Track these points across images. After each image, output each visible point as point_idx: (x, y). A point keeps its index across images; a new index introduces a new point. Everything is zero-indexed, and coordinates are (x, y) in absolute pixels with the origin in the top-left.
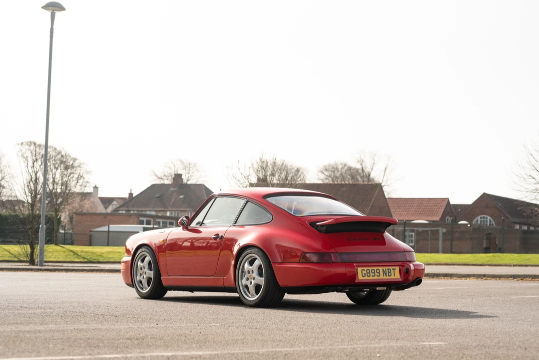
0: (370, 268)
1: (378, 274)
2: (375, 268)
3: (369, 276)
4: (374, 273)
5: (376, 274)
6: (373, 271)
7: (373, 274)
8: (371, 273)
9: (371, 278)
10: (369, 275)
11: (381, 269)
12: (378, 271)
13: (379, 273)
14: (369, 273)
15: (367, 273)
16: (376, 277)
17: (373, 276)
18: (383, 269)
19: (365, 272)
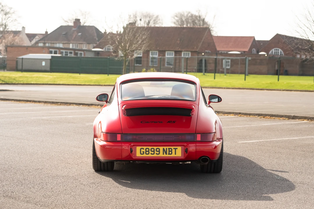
0: (150, 148)
1: (158, 153)
2: (155, 148)
3: (149, 154)
4: (154, 151)
5: (156, 152)
6: (153, 150)
7: (153, 153)
8: (150, 151)
9: (150, 155)
10: (147, 153)
11: (161, 148)
12: (158, 150)
13: (159, 151)
14: (148, 151)
15: (146, 151)
16: (155, 155)
17: (151, 154)
18: (164, 149)
19: (144, 150)
